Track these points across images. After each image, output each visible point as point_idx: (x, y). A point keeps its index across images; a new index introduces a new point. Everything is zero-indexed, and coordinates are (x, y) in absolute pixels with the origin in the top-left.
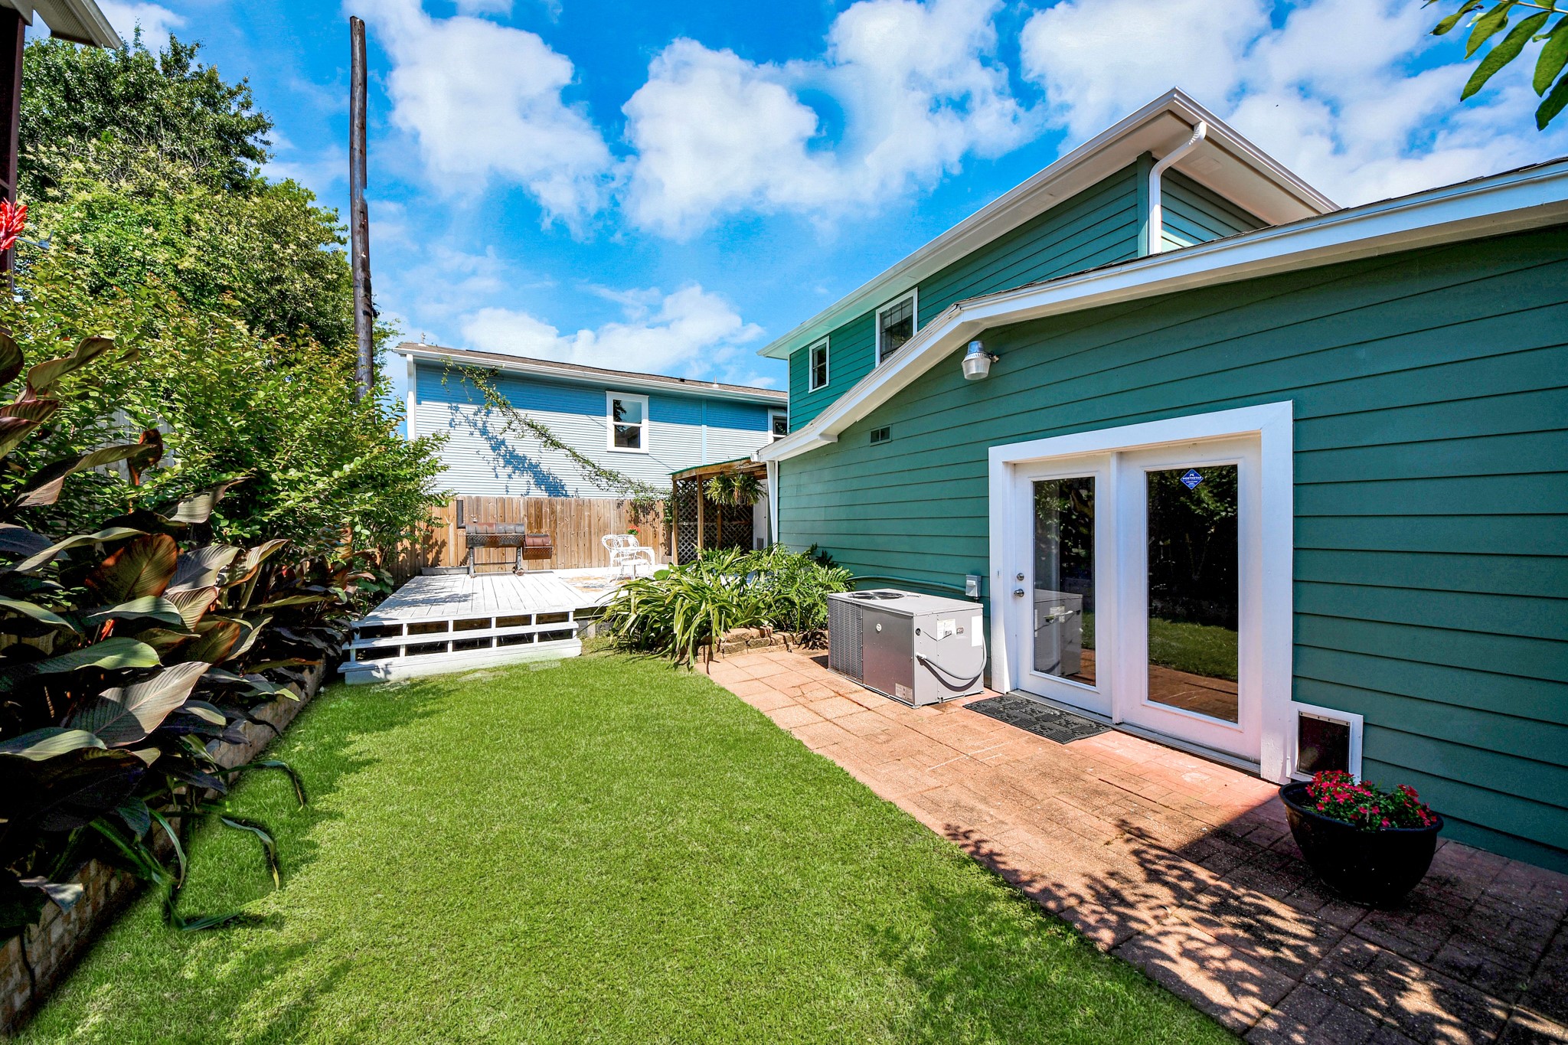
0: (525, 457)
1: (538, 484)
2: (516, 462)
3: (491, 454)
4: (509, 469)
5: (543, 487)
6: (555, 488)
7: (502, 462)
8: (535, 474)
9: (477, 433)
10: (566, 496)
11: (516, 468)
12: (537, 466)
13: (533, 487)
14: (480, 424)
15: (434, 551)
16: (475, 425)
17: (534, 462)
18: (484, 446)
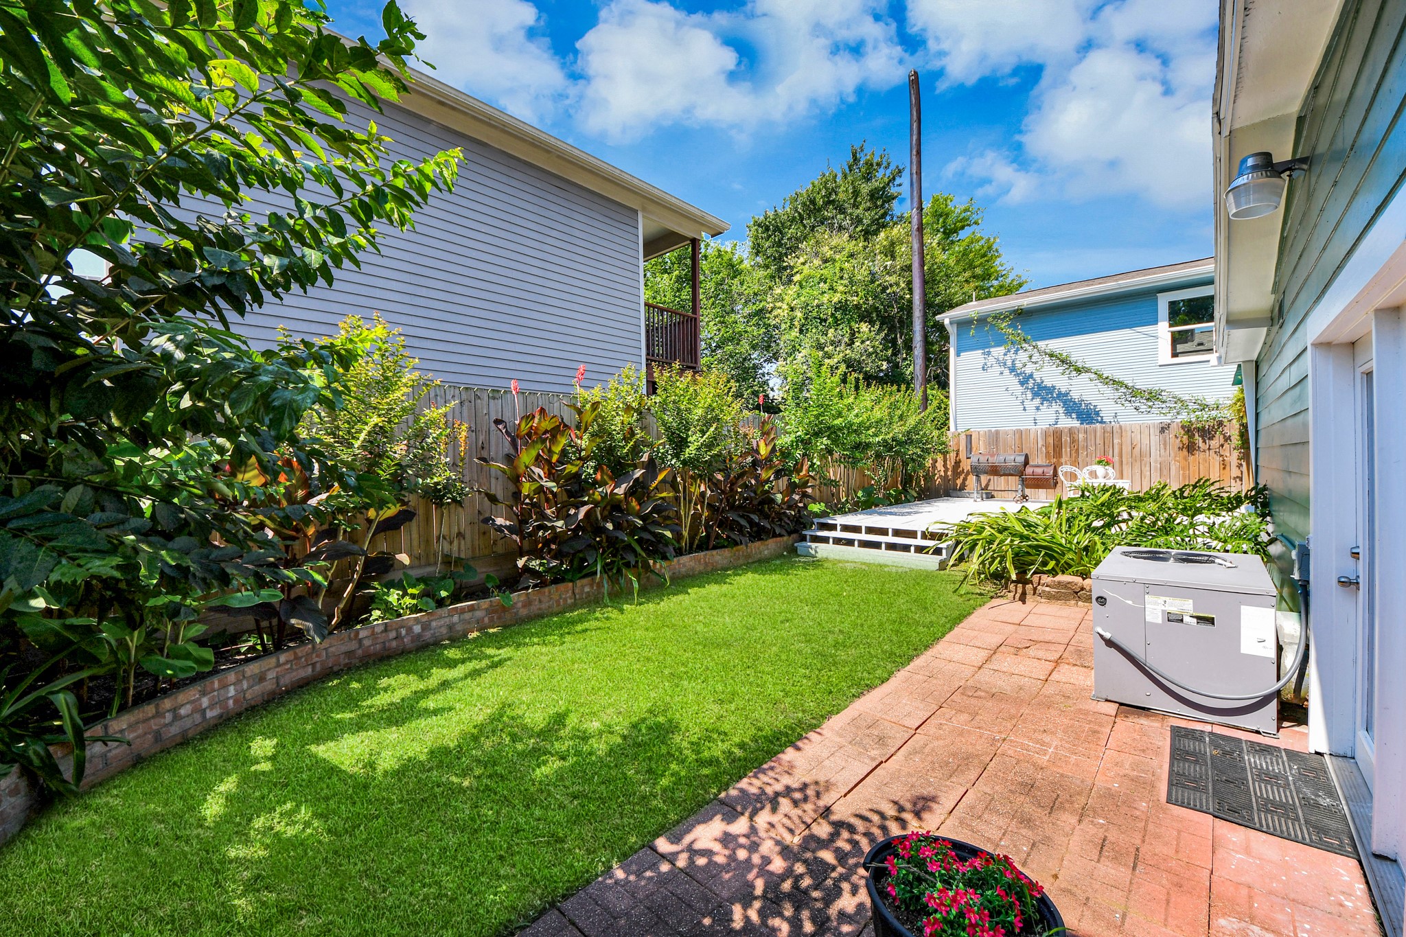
0: (1054, 387)
1: (1068, 413)
2: (1044, 393)
3: (1019, 389)
4: (1037, 401)
5: (1074, 416)
6: (1087, 415)
7: (1029, 395)
8: (1065, 403)
9: (1007, 372)
10: (1102, 422)
11: (1044, 399)
12: (1067, 394)
13: (1062, 416)
14: (1009, 363)
15: (962, 478)
16: (1005, 364)
17: (1063, 390)
18: (1013, 382)
